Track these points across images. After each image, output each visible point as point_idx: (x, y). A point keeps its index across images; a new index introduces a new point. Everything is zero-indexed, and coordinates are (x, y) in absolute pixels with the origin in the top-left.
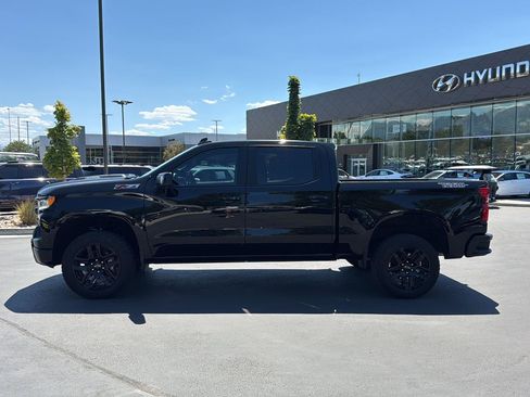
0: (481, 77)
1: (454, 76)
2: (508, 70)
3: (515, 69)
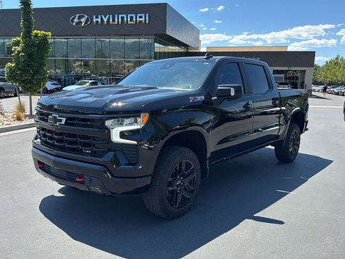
0: (105, 20)
1: (86, 16)
2: (122, 18)
3: (127, 18)
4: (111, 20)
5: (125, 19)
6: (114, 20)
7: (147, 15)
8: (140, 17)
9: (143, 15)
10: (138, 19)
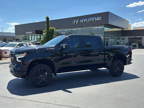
0: (85, 21)
1: (78, 20)
2: (91, 19)
3: (93, 19)
4: (87, 21)
5: (92, 20)
6: (88, 21)
7: (101, 17)
8: (98, 18)
9: (99, 17)
10: (97, 19)
